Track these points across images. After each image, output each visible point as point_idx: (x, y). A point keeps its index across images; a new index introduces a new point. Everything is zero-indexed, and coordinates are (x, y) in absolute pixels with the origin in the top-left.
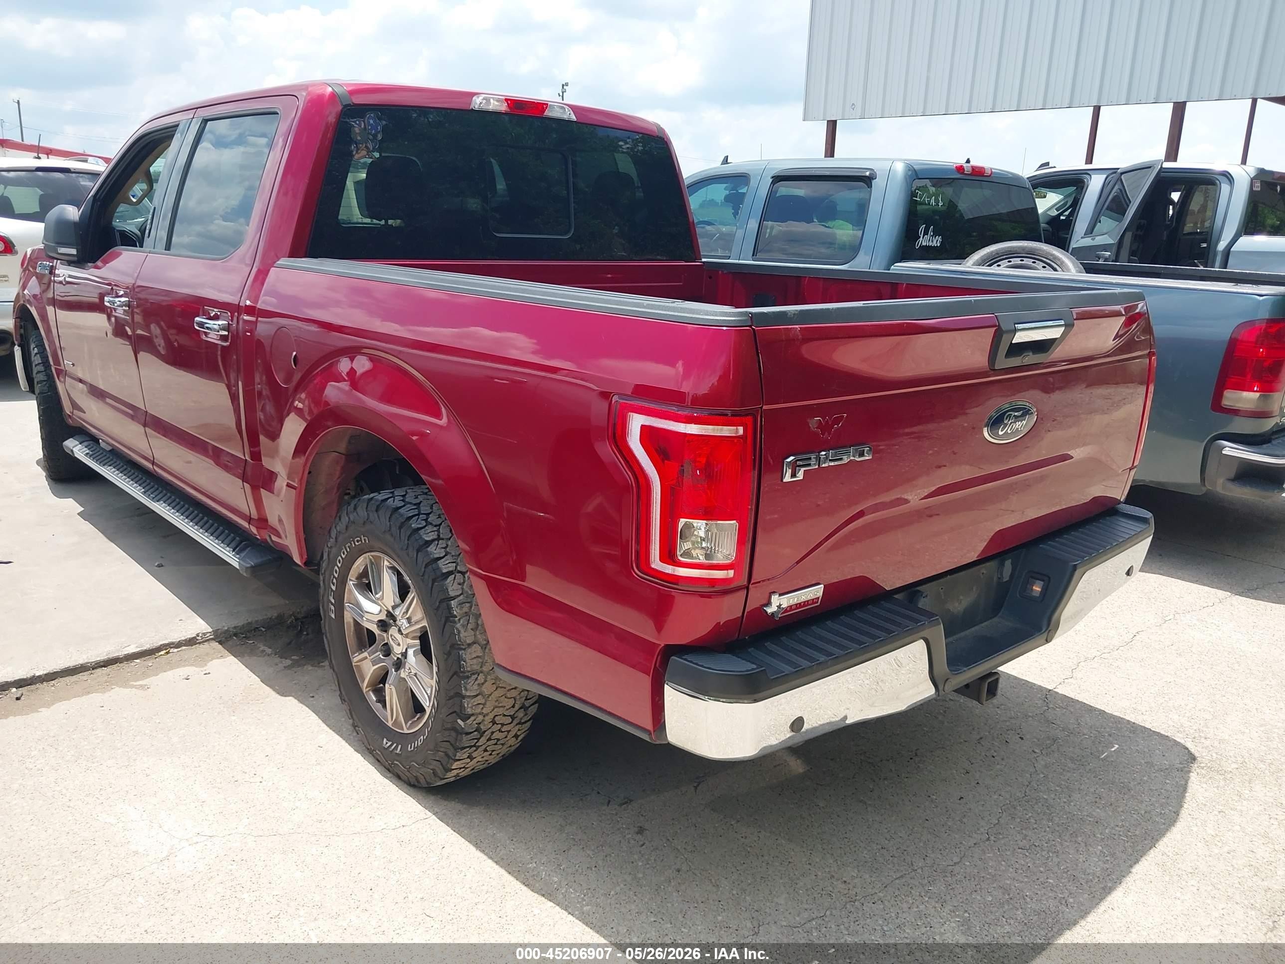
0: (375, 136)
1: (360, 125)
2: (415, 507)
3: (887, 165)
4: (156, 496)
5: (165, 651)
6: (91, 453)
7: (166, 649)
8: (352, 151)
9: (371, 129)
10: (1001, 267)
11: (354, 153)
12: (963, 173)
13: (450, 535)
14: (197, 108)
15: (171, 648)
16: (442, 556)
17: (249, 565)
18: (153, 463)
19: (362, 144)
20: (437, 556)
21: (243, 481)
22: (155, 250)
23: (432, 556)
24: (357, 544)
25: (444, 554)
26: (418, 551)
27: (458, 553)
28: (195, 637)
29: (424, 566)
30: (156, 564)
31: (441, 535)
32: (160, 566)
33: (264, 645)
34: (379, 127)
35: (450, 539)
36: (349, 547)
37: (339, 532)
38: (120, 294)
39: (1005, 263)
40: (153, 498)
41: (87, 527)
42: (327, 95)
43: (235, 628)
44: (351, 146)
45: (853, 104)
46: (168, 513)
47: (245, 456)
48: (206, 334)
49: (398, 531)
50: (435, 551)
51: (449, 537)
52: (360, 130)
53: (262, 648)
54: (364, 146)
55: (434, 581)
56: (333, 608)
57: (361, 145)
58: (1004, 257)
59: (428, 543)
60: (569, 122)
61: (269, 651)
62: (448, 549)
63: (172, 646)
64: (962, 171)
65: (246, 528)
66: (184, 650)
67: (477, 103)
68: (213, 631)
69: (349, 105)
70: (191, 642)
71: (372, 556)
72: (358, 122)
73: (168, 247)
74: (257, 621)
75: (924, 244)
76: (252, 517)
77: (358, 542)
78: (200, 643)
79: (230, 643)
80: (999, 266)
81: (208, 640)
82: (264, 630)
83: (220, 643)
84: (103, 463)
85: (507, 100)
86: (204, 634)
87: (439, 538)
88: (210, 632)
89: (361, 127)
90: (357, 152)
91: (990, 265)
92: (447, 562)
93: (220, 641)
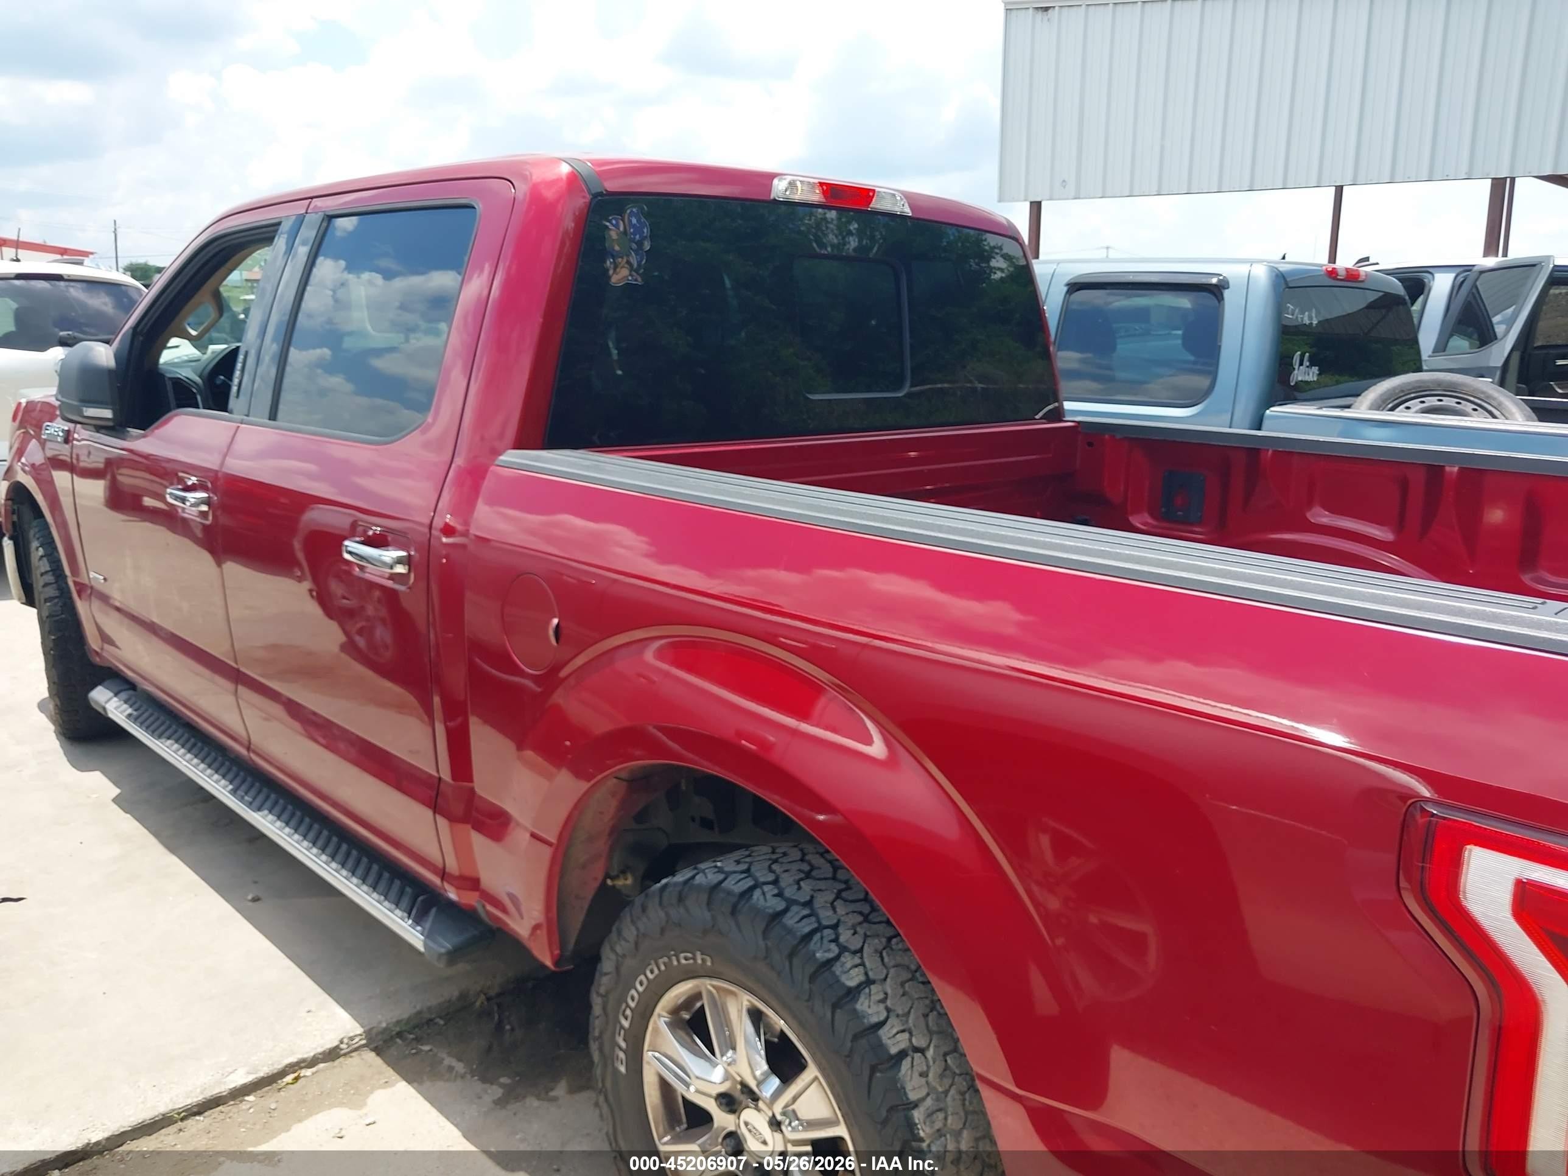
0: (640, 244)
1: (617, 226)
2: (806, 912)
3: (1243, 270)
4: (254, 799)
5: (292, 1076)
6: (135, 713)
7: (294, 1072)
8: (608, 270)
9: (634, 234)
10: (1413, 410)
11: (611, 272)
12: (1335, 279)
13: (885, 971)
14: (312, 198)
15: (301, 1068)
16: (882, 1018)
17: (443, 950)
18: (248, 749)
19: (622, 258)
20: (875, 1019)
21: (435, 813)
22: (251, 418)
23: (866, 1021)
24: (683, 961)
25: (884, 1015)
26: (835, 1006)
27: (906, 1010)
28: (337, 1047)
29: (850, 1037)
30: (250, 897)
31: (871, 974)
32: (256, 900)
33: (449, 1054)
34: (645, 230)
35: (885, 979)
36: (665, 964)
37: (644, 935)
38: (190, 483)
39: (1416, 404)
40: (251, 803)
41: (128, 824)
42: (564, 177)
43: (398, 1022)
44: (605, 262)
45: (1064, 181)
46: (280, 833)
47: (438, 771)
48: (362, 568)
49: (787, 964)
50: (870, 1008)
51: (883, 976)
52: (618, 235)
53: (449, 1061)
54: (625, 260)
55: (873, 1069)
56: (622, 1055)
57: (620, 260)
58: (1413, 395)
59: (853, 993)
60: (903, 217)
61: (460, 1067)
62: (889, 1003)
63: (303, 1065)
64: (1334, 275)
65: (436, 886)
66: (322, 1070)
67: (779, 189)
68: (364, 1032)
69: (600, 194)
70: (332, 1055)
71: (714, 987)
72: (614, 222)
73: (273, 416)
74: (429, 1008)
75: (1300, 379)
76: (447, 870)
77: (686, 959)
78: (345, 1055)
79: (393, 1051)
80: (1408, 408)
81: (356, 1050)
82: (442, 1022)
83: (378, 1051)
84: (158, 733)
85: (821, 184)
86: (351, 1039)
87: (869, 982)
88: (361, 1035)
89: (619, 229)
90: (615, 269)
91: (1392, 409)
92: (894, 1031)
93: (376, 1047)
